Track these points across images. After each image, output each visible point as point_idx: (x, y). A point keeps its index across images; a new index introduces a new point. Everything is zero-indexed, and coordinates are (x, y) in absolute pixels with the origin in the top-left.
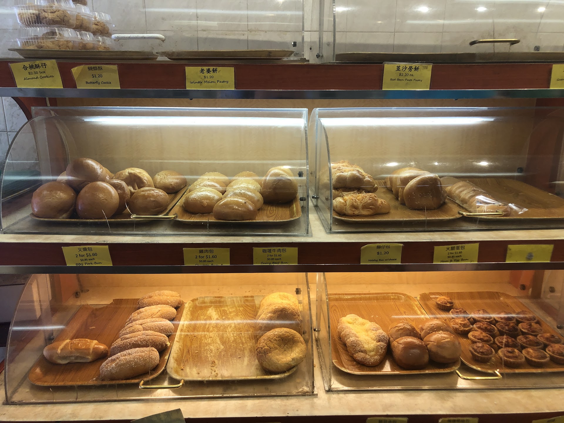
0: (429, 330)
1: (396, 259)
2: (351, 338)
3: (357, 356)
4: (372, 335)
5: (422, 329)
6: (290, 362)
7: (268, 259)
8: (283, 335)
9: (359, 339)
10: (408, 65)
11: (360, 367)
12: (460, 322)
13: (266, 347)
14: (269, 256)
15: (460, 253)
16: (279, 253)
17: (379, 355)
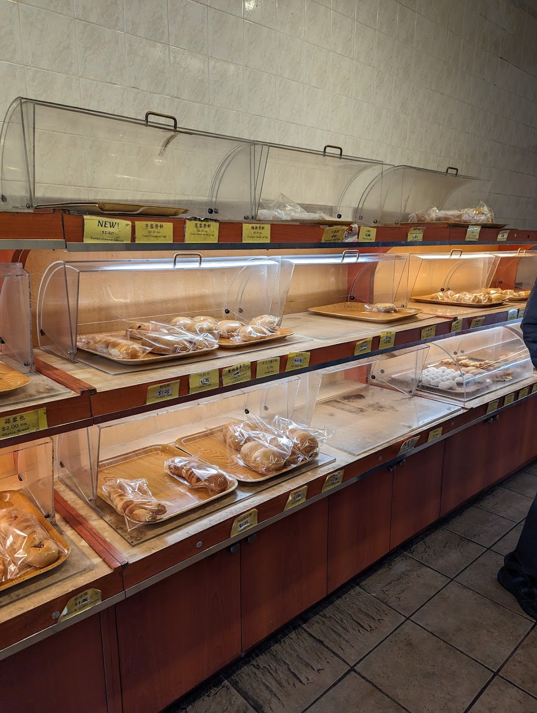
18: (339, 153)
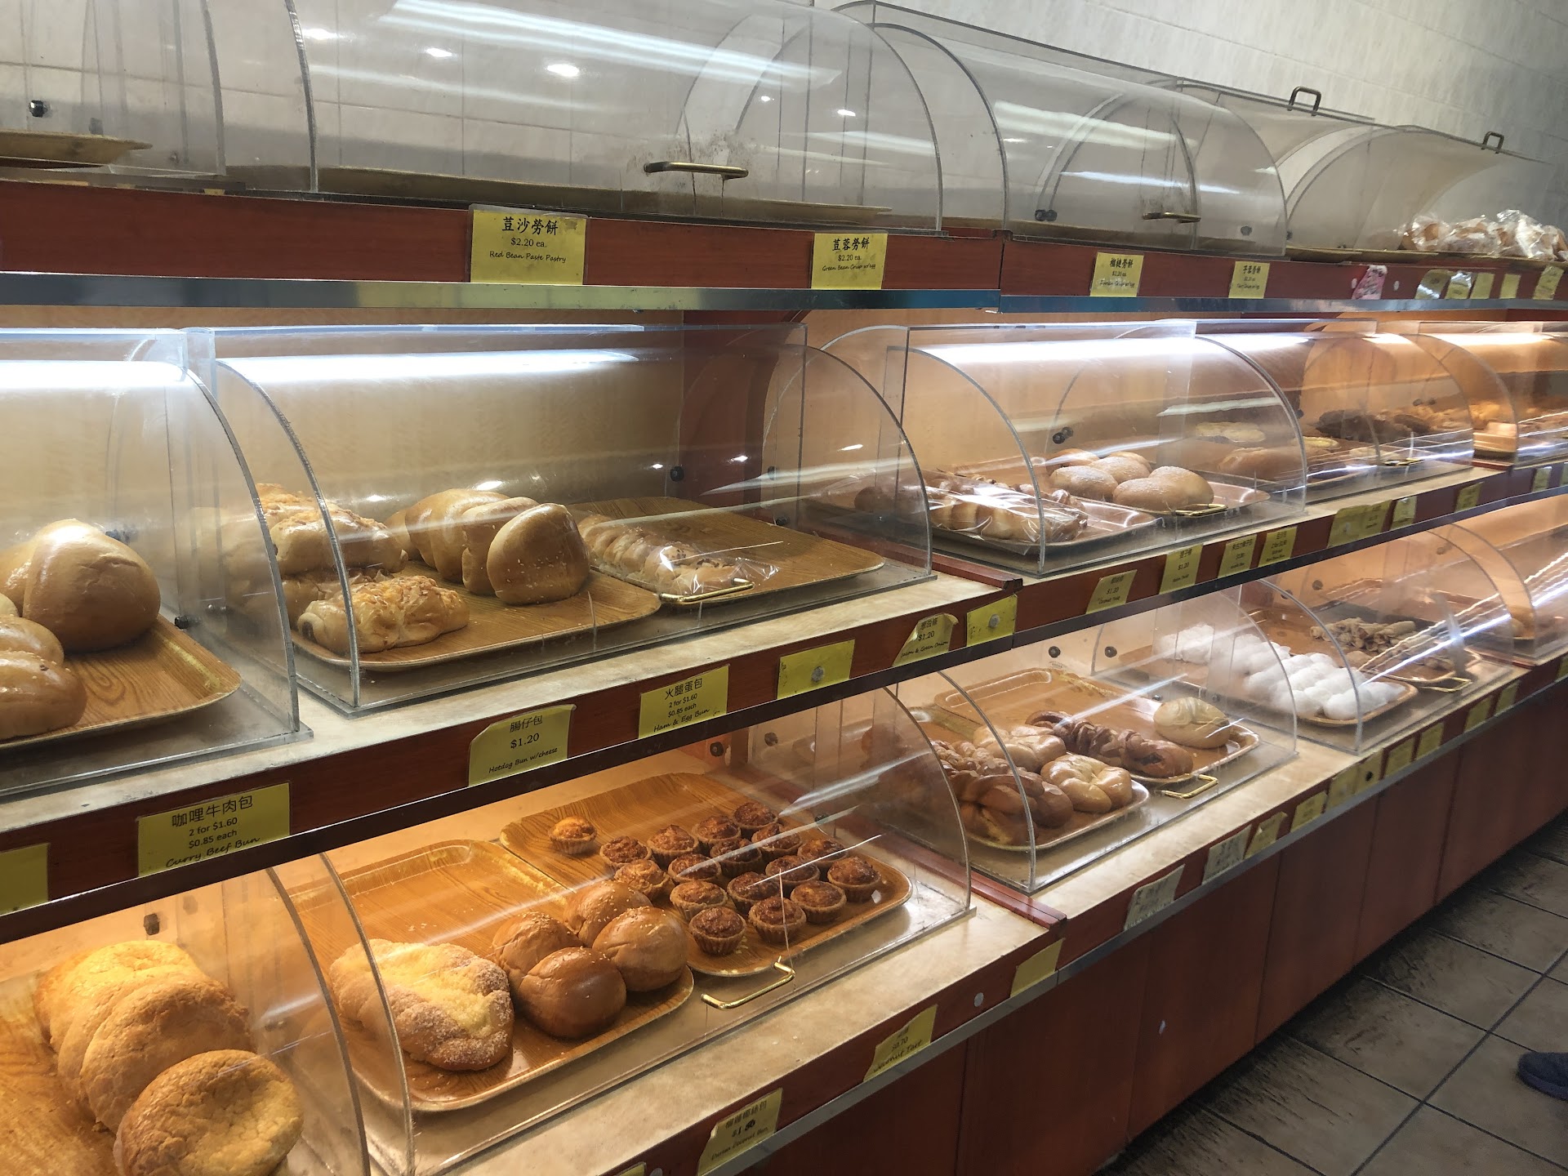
0: (602, 916)
1: (555, 751)
2: (407, 1010)
3: (443, 1053)
4: (461, 980)
5: (580, 920)
6: (268, 1152)
7: (193, 844)
8: (211, 1076)
9: (432, 1003)
10: (532, 216)
11: (460, 1082)
12: (639, 873)
13: (169, 1141)
14: (195, 832)
15: (693, 697)
16: (230, 815)
17: (503, 1028)
18: (1313, 104)
